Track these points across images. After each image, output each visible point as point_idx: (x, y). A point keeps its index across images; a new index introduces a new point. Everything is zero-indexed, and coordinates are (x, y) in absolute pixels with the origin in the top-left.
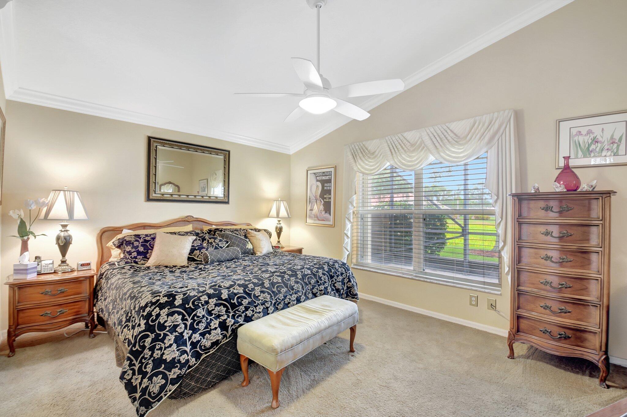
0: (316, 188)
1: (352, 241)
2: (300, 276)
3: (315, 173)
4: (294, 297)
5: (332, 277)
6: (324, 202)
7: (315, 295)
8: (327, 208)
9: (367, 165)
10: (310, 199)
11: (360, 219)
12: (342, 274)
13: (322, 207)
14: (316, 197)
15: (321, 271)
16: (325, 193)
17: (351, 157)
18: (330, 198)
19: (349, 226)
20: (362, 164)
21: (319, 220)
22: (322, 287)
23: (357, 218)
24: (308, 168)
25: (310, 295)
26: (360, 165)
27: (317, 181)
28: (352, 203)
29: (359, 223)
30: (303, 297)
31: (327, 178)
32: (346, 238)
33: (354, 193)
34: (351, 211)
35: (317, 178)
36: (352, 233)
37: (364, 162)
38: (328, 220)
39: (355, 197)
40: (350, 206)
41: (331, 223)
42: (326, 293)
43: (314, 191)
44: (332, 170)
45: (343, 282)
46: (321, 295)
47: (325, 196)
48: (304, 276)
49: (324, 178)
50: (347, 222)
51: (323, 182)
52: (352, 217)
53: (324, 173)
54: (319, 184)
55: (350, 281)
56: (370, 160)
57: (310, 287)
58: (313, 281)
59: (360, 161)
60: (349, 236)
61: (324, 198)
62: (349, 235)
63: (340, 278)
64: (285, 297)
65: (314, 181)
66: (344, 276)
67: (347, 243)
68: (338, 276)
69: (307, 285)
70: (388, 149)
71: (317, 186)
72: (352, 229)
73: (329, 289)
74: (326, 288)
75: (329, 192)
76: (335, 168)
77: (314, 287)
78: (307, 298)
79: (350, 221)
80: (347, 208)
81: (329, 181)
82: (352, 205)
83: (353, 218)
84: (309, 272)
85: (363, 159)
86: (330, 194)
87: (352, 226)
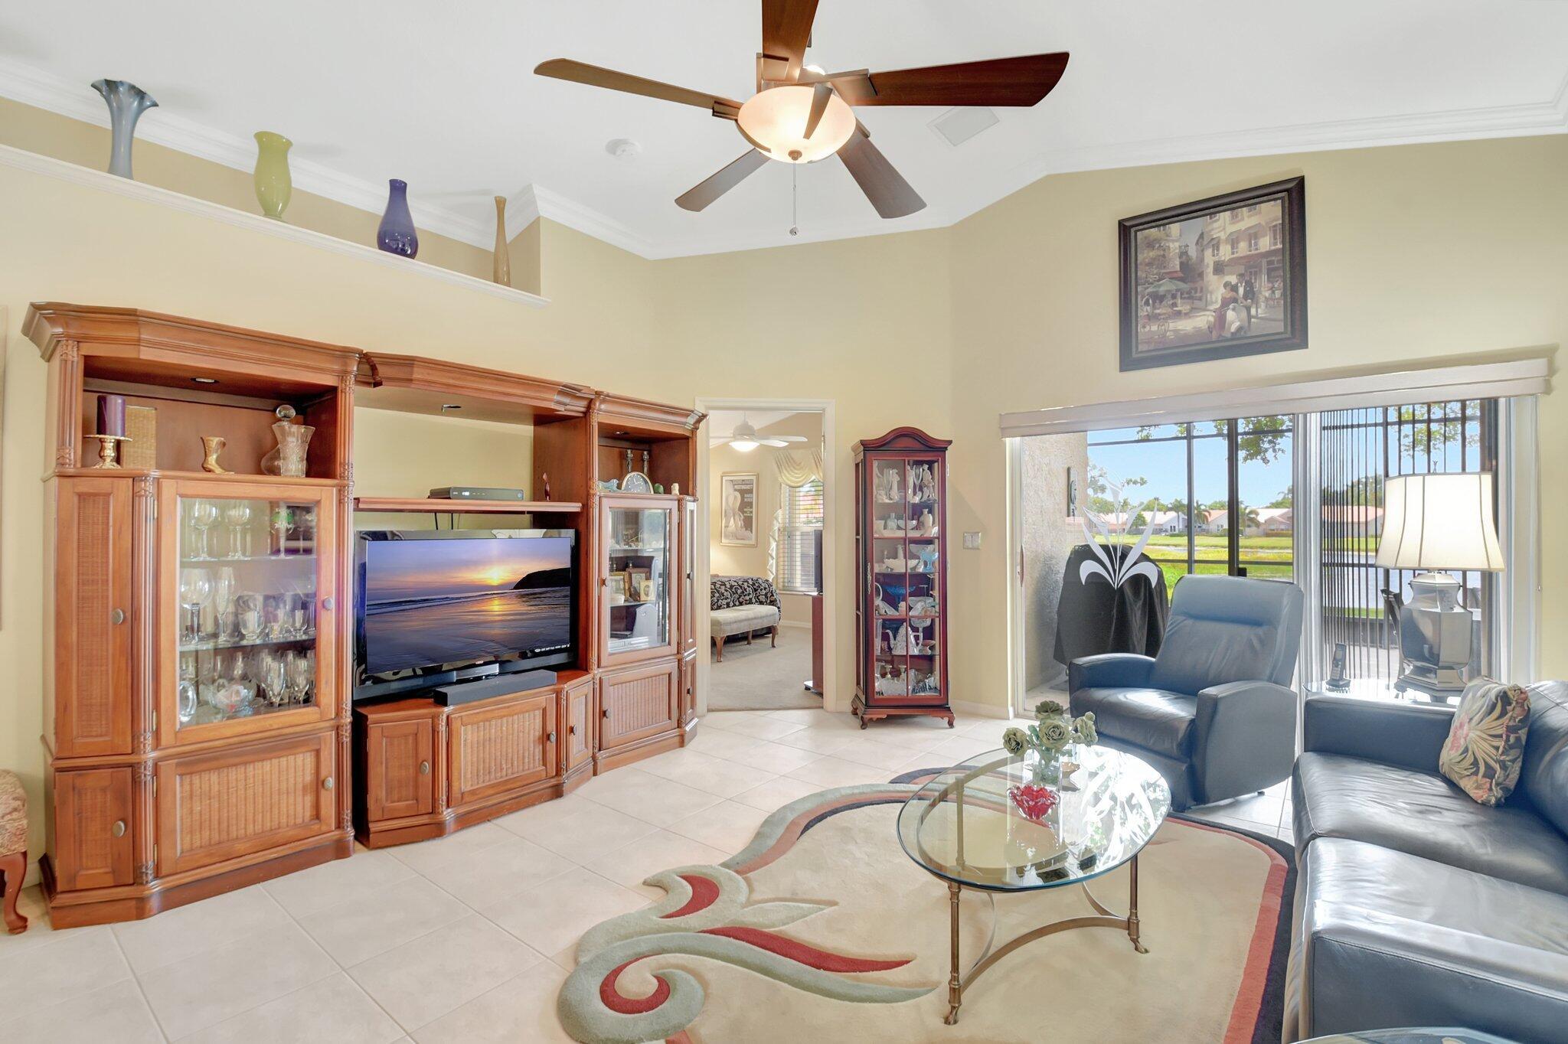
0: (734, 500)
1: (777, 563)
2: (728, 586)
3: (732, 481)
4: (725, 602)
5: (756, 590)
6: (745, 516)
7: (741, 604)
8: (748, 523)
9: (792, 476)
10: (725, 512)
11: (786, 538)
12: (765, 589)
13: (740, 523)
14: (734, 510)
15: (746, 584)
16: (745, 505)
17: (775, 466)
18: (751, 512)
19: (774, 545)
20: (788, 475)
21: (737, 539)
22: (747, 598)
23: (784, 535)
24: (724, 473)
25: (737, 603)
26: (786, 476)
27: (736, 490)
28: (776, 519)
29: (786, 542)
30: (731, 604)
31: (748, 487)
32: (770, 559)
33: (778, 507)
34: (776, 528)
35: (736, 487)
36: (777, 554)
37: (788, 472)
38: (749, 539)
39: (780, 512)
40: (775, 521)
41: (753, 542)
42: (750, 603)
43: (731, 504)
44: (754, 478)
45: (766, 595)
46: (746, 604)
47: (745, 510)
48: (732, 587)
49: (744, 487)
50: (771, 539)
51: (743, 492)
52: (777, 535)
53: (743, 480)
54: (738, 495)
55: (773, 595)
56: (796, 471)
57: (737, 596)
58: (739, 591)
59: (784, 471)
60: (775, 557)
61: (743, 512)
62: (774, 555)
63: (764, 592)
64: (718, 600)
65: (731, 490)
66: (767, 590)
67: (772, 565)
68: (761, 590)
69: (734, 594)
70: (813, 461)
71: (735, 497)
72: (777, 550)
73: (754, 601)
74: (751, 599)
75: (750, 504)
76: (758, 476)
77: (740, 596)
78: (735, 605)
79: (774, 539)
80: (771, 525)
81: (750, 491)
82: (777, 521)
83: (779, 536)
84: (736, 584)
85: (788, 469)
86: (751, 507)
87: (777, 546)
